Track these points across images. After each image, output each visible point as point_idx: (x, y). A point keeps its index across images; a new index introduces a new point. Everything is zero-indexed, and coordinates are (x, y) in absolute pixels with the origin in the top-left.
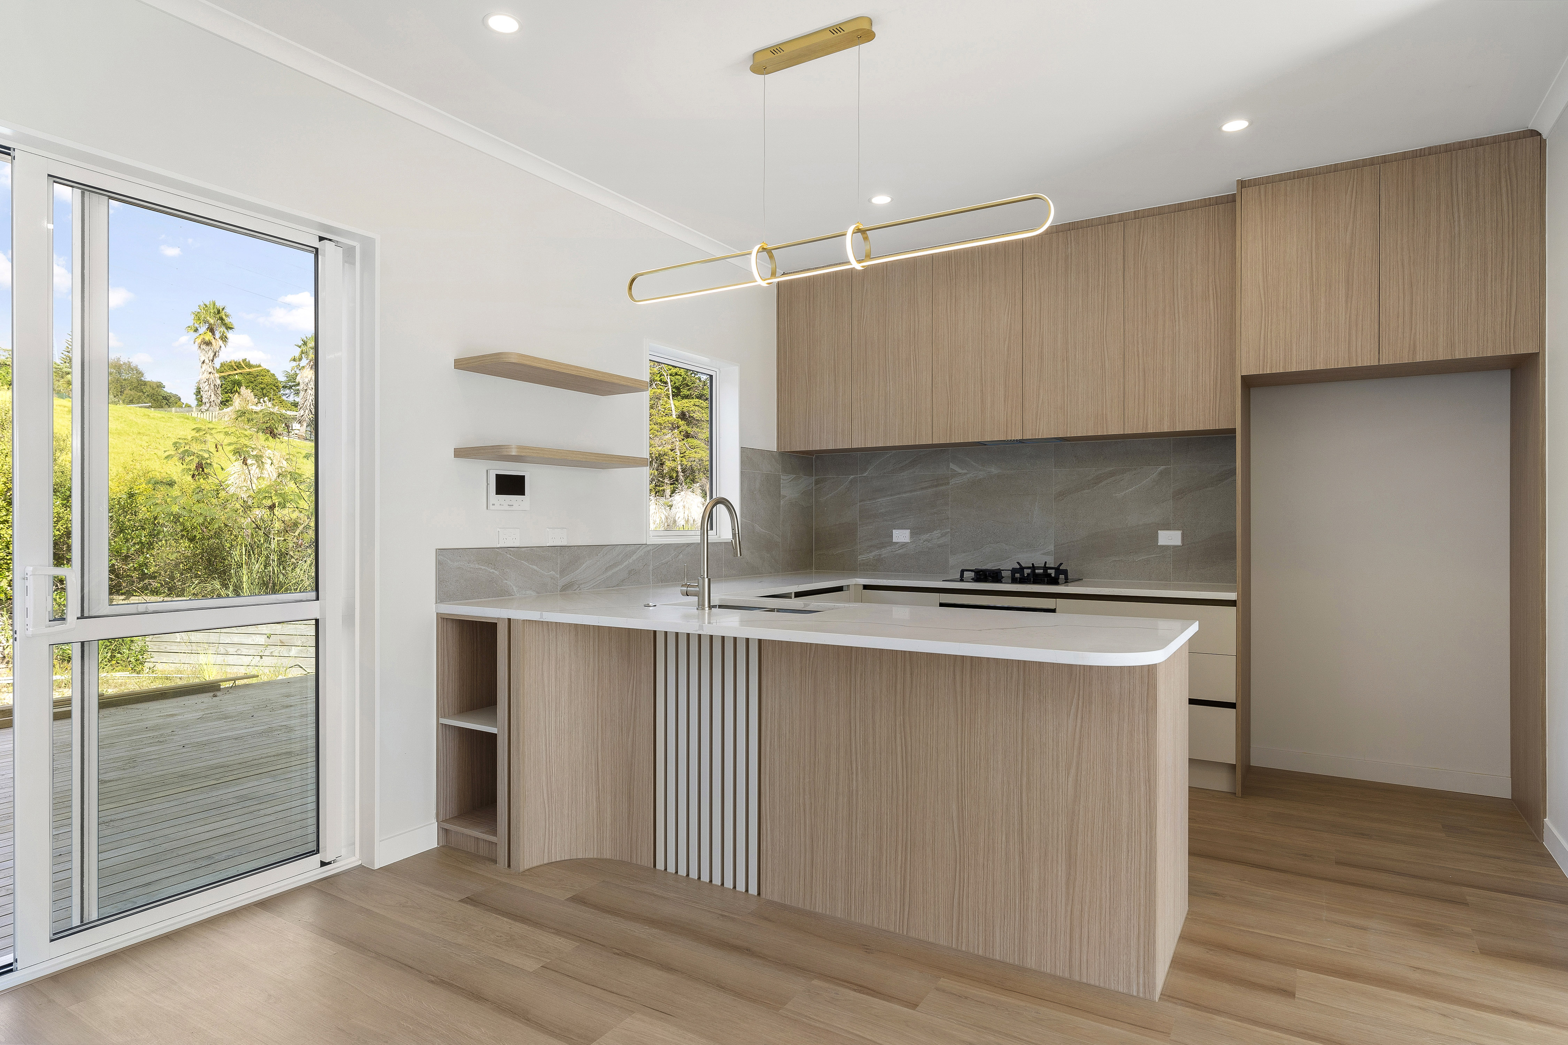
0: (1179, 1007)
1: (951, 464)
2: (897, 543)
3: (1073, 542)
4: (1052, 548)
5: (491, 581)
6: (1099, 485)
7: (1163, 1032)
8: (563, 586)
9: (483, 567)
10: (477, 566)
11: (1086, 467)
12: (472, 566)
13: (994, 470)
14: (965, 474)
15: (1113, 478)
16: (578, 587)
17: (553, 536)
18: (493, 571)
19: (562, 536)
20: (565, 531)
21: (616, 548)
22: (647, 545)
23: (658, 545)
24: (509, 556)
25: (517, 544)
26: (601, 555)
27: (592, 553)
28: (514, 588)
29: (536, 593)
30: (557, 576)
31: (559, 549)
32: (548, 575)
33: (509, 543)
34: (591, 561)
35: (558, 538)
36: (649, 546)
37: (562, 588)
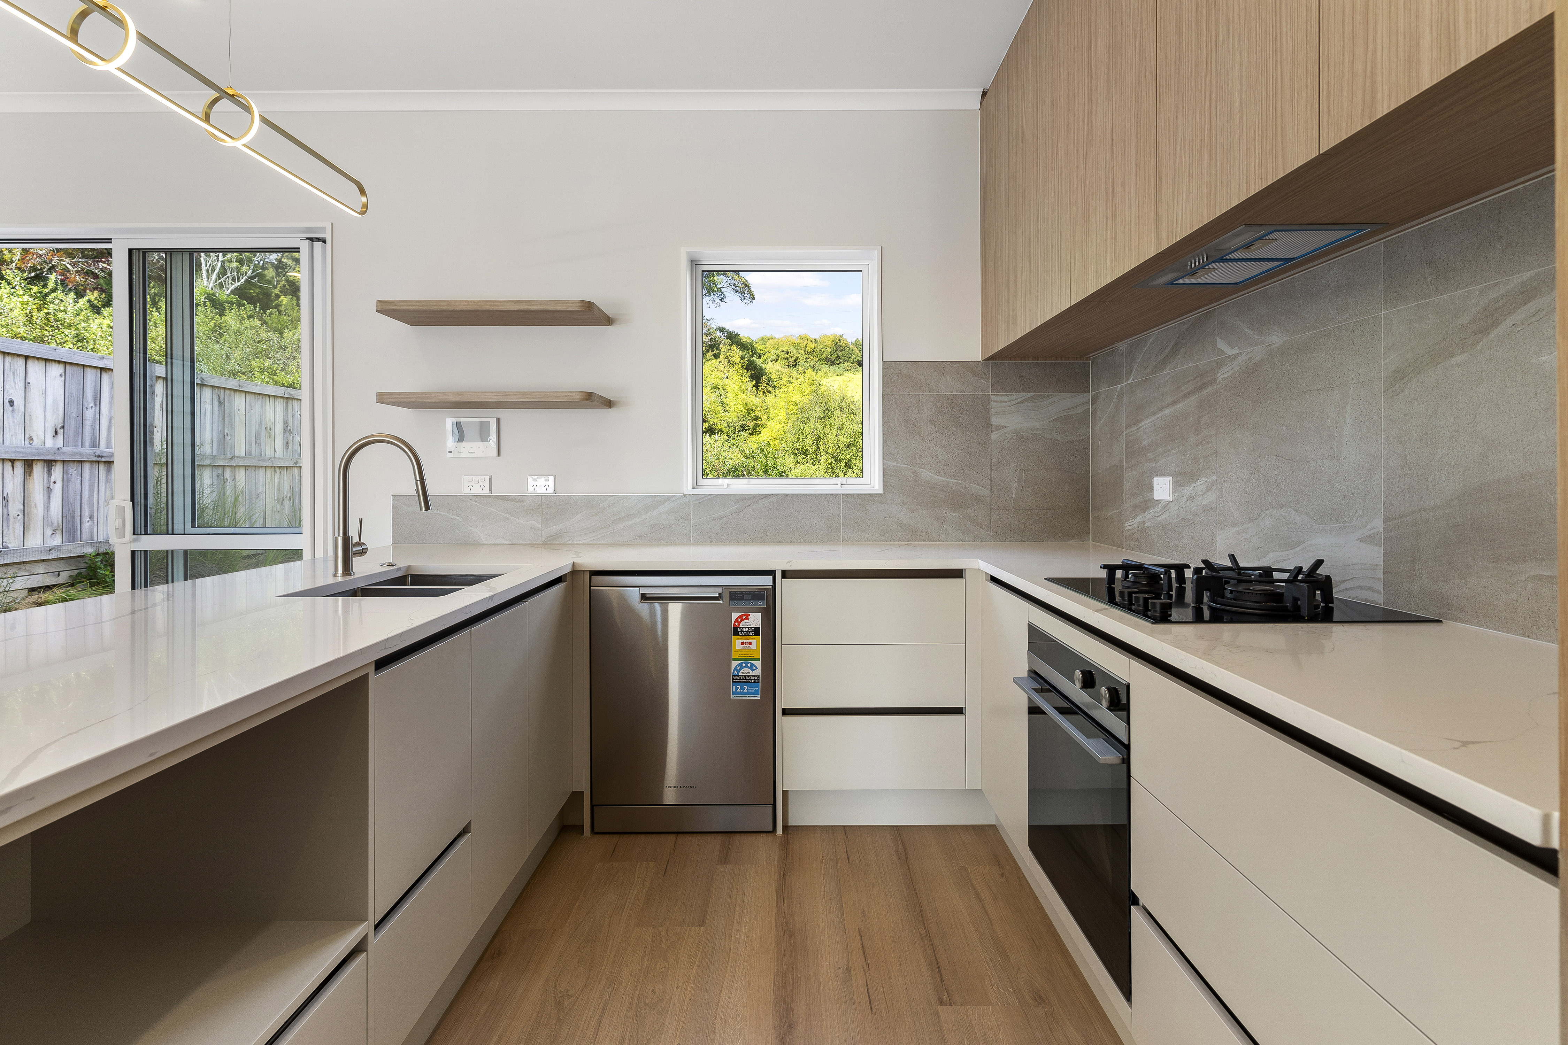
1: (1218, 339)
2: (1160, 501)
3: (1425, 510)
4: (1378, 524)
5: (452, 527)
6: (1492, 336)
11: (1457, 289)
13: (1277, 338)
14: (1238, 355)
15: (1532, 307)
16: (569, 540)
17: (535, 483)
18: (455, 517)
19: (547, 483)
20: (551, 478)
21: (629, 498)
22: (685, 495)
23: (704, 496)
24: (474, 503)
25: (486, 490)
26: (605, 506)
27: (591, 504)
28: (481, 535)
29: (510, 543)
30: (538, 526)
31: (542, 496)
32: (526, 524)
33: (476, 490)
34: (589, 511)
35: (542, 485)
36: (688, 497)
37: (547, 538)
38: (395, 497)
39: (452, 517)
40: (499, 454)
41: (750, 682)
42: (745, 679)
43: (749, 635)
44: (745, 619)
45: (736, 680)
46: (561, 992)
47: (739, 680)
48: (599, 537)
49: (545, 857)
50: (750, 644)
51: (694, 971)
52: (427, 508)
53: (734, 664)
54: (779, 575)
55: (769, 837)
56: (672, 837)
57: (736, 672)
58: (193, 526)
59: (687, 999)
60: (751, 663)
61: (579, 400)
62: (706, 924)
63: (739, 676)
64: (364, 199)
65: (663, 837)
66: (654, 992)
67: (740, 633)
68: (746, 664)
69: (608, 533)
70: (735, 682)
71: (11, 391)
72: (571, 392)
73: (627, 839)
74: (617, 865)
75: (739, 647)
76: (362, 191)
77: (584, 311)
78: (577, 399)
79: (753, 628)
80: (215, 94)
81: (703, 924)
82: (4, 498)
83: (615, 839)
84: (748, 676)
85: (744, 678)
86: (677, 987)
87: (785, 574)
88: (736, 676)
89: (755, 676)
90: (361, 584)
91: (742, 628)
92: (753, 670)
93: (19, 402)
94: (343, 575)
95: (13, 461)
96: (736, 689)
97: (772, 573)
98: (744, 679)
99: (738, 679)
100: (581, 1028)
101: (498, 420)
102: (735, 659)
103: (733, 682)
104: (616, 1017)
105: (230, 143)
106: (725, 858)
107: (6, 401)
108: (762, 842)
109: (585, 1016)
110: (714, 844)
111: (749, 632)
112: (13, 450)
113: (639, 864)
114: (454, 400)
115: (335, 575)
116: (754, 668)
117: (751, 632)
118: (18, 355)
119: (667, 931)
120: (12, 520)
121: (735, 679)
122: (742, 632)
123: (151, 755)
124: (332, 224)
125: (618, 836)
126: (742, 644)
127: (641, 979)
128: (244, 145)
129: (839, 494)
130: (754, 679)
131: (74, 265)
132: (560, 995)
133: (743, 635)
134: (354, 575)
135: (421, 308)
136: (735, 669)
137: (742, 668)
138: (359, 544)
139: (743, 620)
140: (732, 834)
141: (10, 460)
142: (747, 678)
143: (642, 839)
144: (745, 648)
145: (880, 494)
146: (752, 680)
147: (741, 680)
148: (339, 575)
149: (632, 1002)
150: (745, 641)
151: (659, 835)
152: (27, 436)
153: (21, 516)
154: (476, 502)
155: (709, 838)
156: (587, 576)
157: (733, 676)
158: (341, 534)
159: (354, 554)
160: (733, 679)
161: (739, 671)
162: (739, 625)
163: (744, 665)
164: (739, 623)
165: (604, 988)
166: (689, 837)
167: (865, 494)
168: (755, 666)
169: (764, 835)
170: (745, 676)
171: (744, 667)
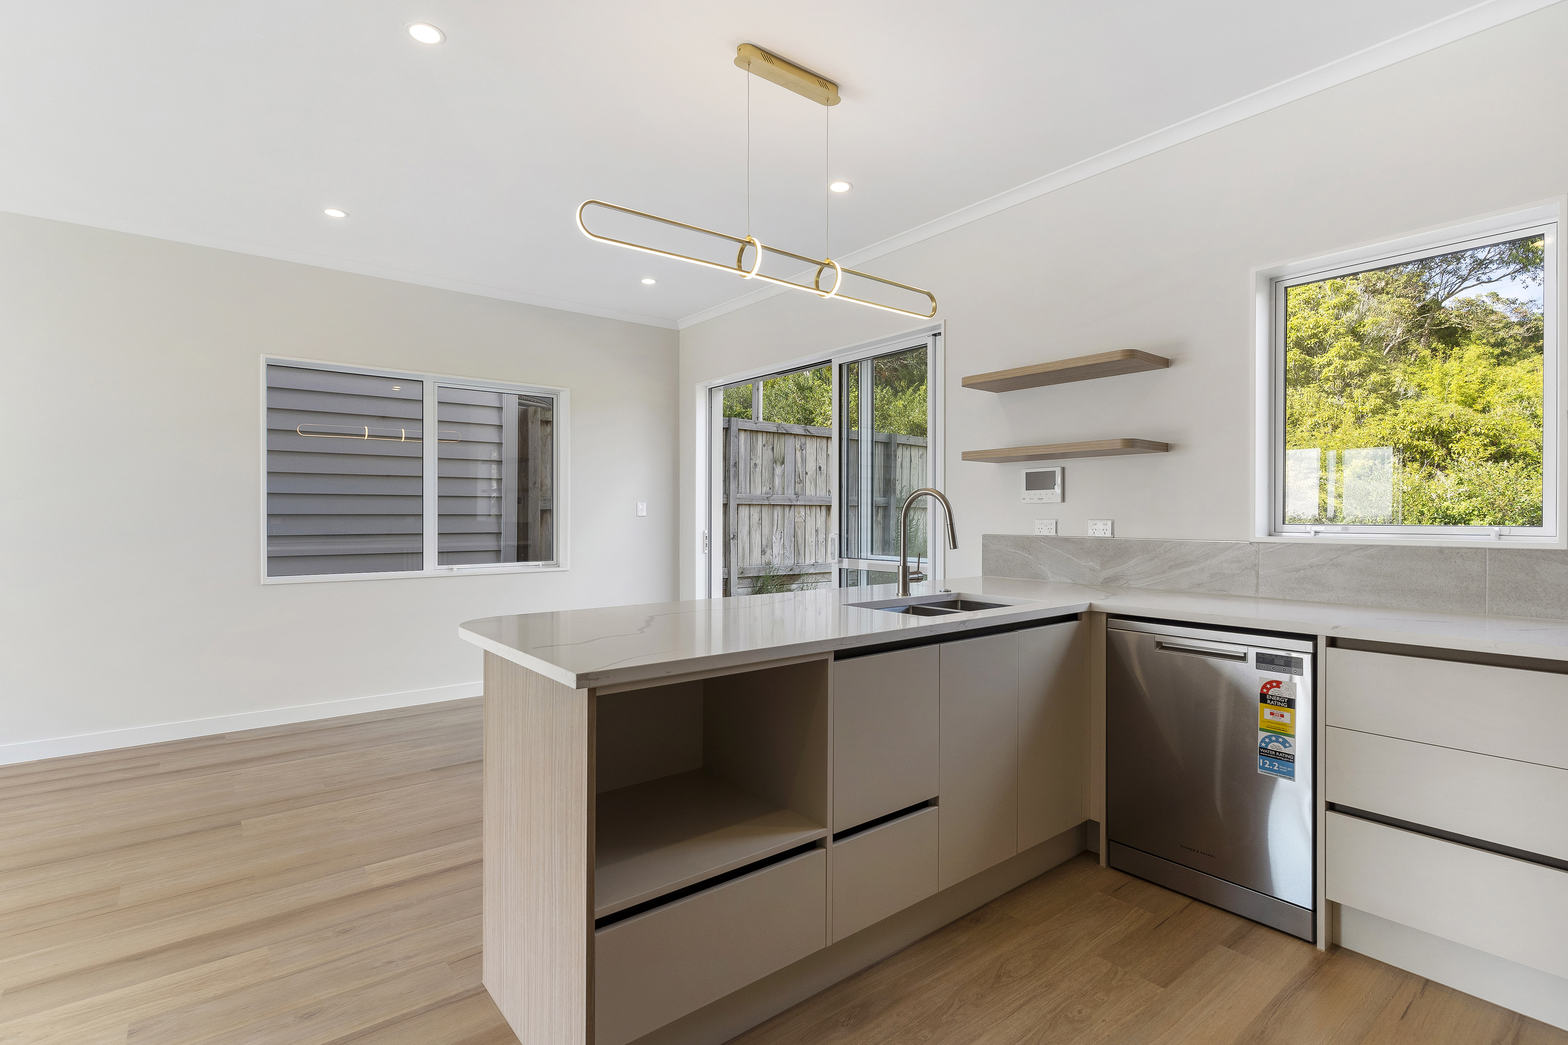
0: (462, 990)
5: (1026, 564)
7: (454, 962)
8: (1105, 579)
9: (1019, 552)
10: (1013, 550)
12: (1009, 550)
16: (1125, 583)
17: (1094, 527)
18: (1027, 555)
19: (1105, 527)
20: (1109, 523)
21: (1187, 545)
22: (1251, 543)
23: (1274, 545)
24: (1043, 544)
25: (1053, 533)
26: (1161, 551)
27: (1147, 547)
28: (1048, 573)
29: (1071, 581)
30: (1097, 567)
31: (1101, 541)
32: (1086, 565)
33: (1045, 532)
34: (1145, 556)
35: (1100, 530)
36: (1255, 545)
37: (1105, 580)
38: (985, 537)
39: (1026, 555)
40: (1063, 500)
41: (1281, 759)
42: (1276, 755)
43: (1281, 706)
44: (1275, 687)
45: (1264, 753)
46: (1005, 970)
47: (1268, 754)
48: (1154, 582)
49: (1056, 868)
50: (1282, 716)
51: (1129, 1017)
52: (955, 547)
53: (1261, 735)
54: (1322, 643)
55: (1306, 948)
56: (1187, 901)
57: (1263, 745)
58: (872, 554)
59: (1106, 1034)
60: (1283, 738)
61: (1119, 448)
62: (1169, 988)
63: (1267, 749)
64: (934, 304)
65: (1177, 896)
66: (1080, 1012)
67: (1269, 701)
68: (1277, 738)
69: (1164, 579)
70: (1262, 755)
71: (820, 461)
72: (1111, 440)
73: (1139, 883)
74: (1114, 901)
75: (1268, 716)
76: (932, 298)
77: (1123, 360)
78: (1118, 446)
79: (1286, 698)
80: (818, 267)
81: (1165, 985)
82: (816, 530)
83: (1128, 878)
84: (1280, 753)
85: (1274, 753)
86: (1103, 1021)
87: (1333, 642)
88: (1264, 749)
89: (1288, 754)
90: (913, 603)
91: (1272, 696)
92: (1285, 747)
93: (824, 468)
94: (903, 595)
95: (820, 506)
96: (1264, 764)
97: (1313, 638)
98: (1273, 755)
99: (1266, 753)
100: (1004, 1002)
101: (1063, 469)
102: (1262, 730)
103: (1260, 754)
104: (1036, 1010)
105: (827, 296)
106: (1232, 942)
107: (818, 468)
108: (1292, 947)
109: (1012, 996)
110: (1233, 925)
111: (1281, 702)
112: (820, 499)
113: (1137, 908)
114: (1025, 454)
115: (897, 595)
116: (1287, 745)
117: (1284, 702)
118: (824, 437)
119: (1125, 973)
120: (820, 544)
121: (1262, 752)
122: (1271, 700)
123: (668, 672)
124: (945, 320)
125: (1132, 878)
126: (1272, 714)
127: (1076, 996)
128: (835, 294)
129: (1482, 548)
130: (1287, 758)
131: (885, 364)
132: (1003, 971)
133: (1272, 704)
134: (910, 595)
135: (991, 379)
136: (1263, 740)
137: (1271, 741)
138: (918, 572)
139: (1272, 687)
140: (1258, 926)
141: (819, 505)
142: (1277, 754)
143: (1154, 889)
144: (1276, 719)
145: (1562, 551)
146: (1284, 758)
147: (1269, 754)
148: (900, 595)
149: (1055, 1009)
150: (1275, 711)
151: (1174, 893)
152: (828, 490)
153: (824, 542)
154: (1044, 543)
155: (1228, 917)
156: (1104, 618)
157: (1260, 748)
158: (902, 565)
159: (910, 580)
160: (1260, 751)
161: (1267, 744)
162: (1268, 691)
163: (1274, 739)
164: (1268, 690)
165: (1039, 986)
166: (1206, 908)
167: (1532, 550)
168: (1288, 743)
169: (1299, 942)
170: (1276, 752)
171: (1274, 741)
